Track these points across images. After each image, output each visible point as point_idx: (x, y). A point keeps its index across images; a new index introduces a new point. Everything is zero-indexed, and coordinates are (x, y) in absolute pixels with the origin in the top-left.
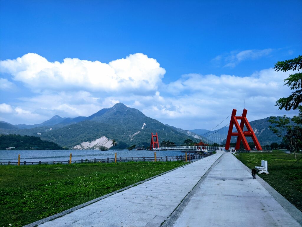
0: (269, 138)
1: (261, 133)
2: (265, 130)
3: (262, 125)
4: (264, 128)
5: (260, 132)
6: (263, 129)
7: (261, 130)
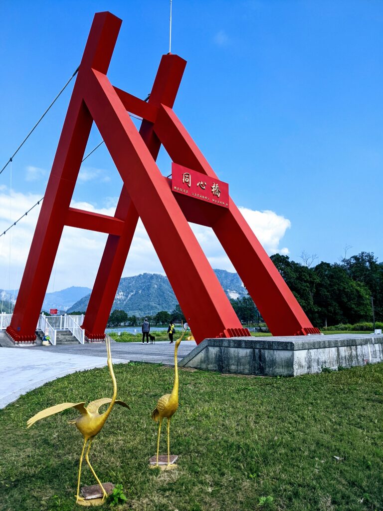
0: (140, 307)
1: (128, 298)
2: (135, 294)
3: (131, 286)
4: (134, 291)
5: (127, 296)
6: (132, 292)
7: (129, 293)
